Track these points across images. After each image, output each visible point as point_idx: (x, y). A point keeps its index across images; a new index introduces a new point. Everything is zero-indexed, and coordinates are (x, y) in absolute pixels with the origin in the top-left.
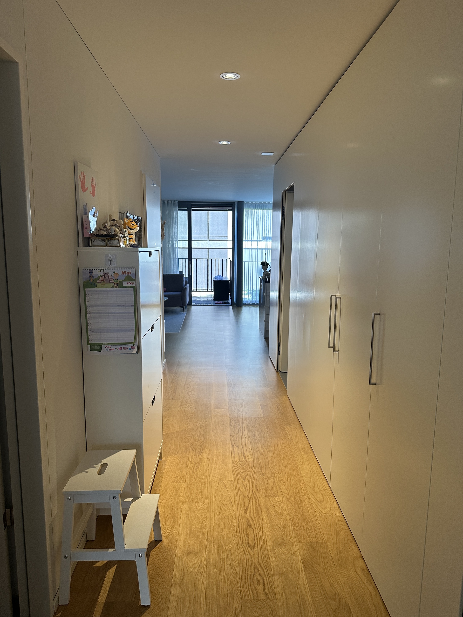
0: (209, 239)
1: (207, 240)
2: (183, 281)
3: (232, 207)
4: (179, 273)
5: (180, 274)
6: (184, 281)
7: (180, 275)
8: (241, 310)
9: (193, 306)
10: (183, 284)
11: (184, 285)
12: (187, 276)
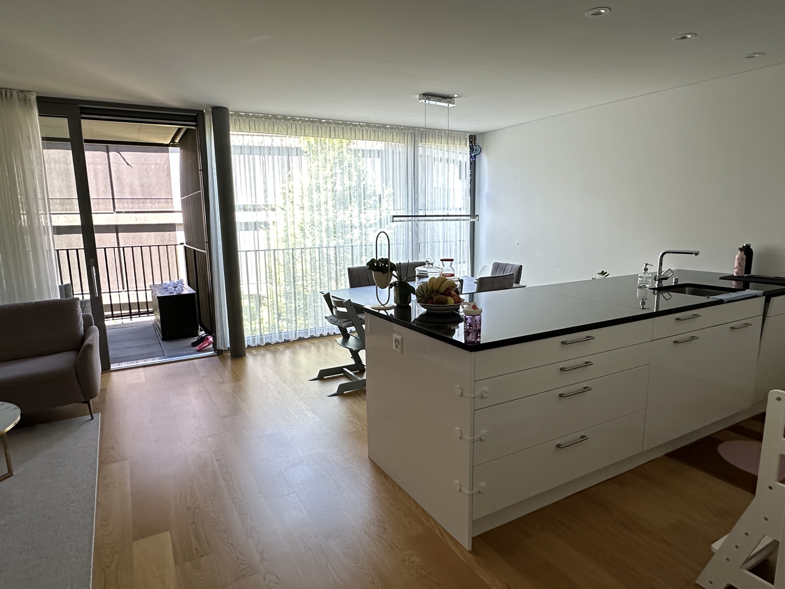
0: (116, 211)
1: (113, 212)
2: (77, 319)
3: (194, 124)
4: (59, 298)
5: (64, 299)
6: (81, 318)
7: (65, 301)
8: (244, 364)
9: (114, 374)
10: (79, 328)
11: (82, 328)
12: (87, 297)
